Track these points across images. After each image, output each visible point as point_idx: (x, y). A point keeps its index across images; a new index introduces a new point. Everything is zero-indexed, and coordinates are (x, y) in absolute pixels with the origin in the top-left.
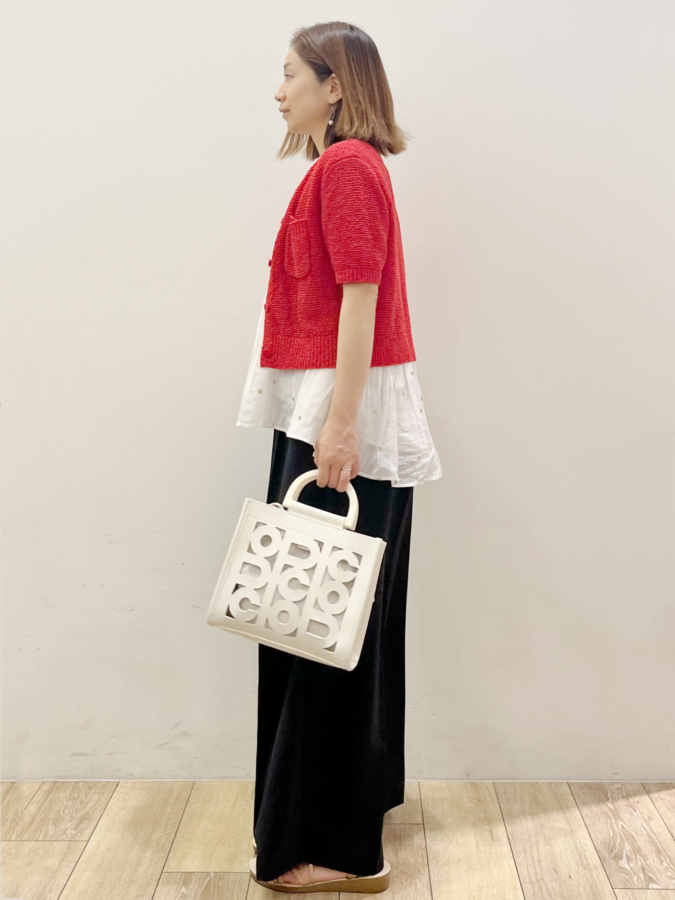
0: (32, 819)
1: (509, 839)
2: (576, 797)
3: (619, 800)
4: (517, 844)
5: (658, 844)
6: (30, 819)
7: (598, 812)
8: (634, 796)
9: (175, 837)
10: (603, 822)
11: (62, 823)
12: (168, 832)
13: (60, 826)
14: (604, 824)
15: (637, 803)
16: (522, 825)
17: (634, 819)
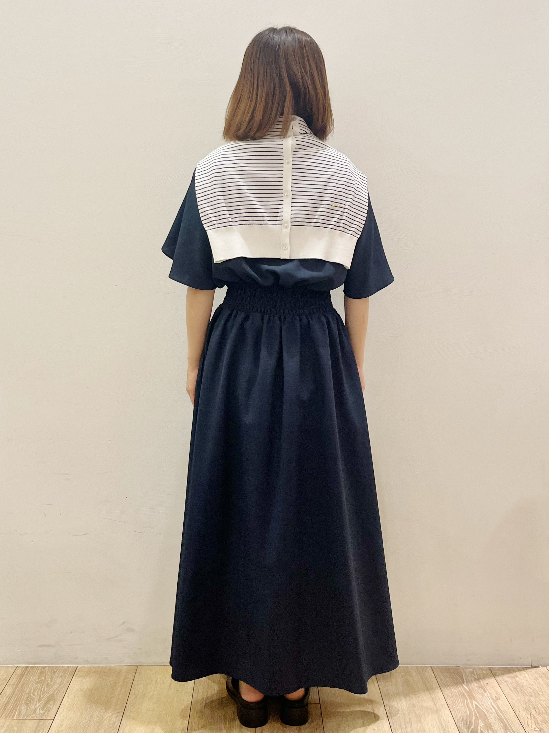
0: (8, 699)
1: (387, 716)
2: (439, 679)
3: (473, 682)
4: (394, 721)
5: (505, 720)
6: (7, 700)
7: (456, 693)
8: (483, 678)
9: (123, 716)
10: (461, 702)
11: (32, 702)
12: (117, 711)
13: (31, 707)
14: (461, 703)
15: (486, 685)
16: (397, 705)
17: (485, 698)
